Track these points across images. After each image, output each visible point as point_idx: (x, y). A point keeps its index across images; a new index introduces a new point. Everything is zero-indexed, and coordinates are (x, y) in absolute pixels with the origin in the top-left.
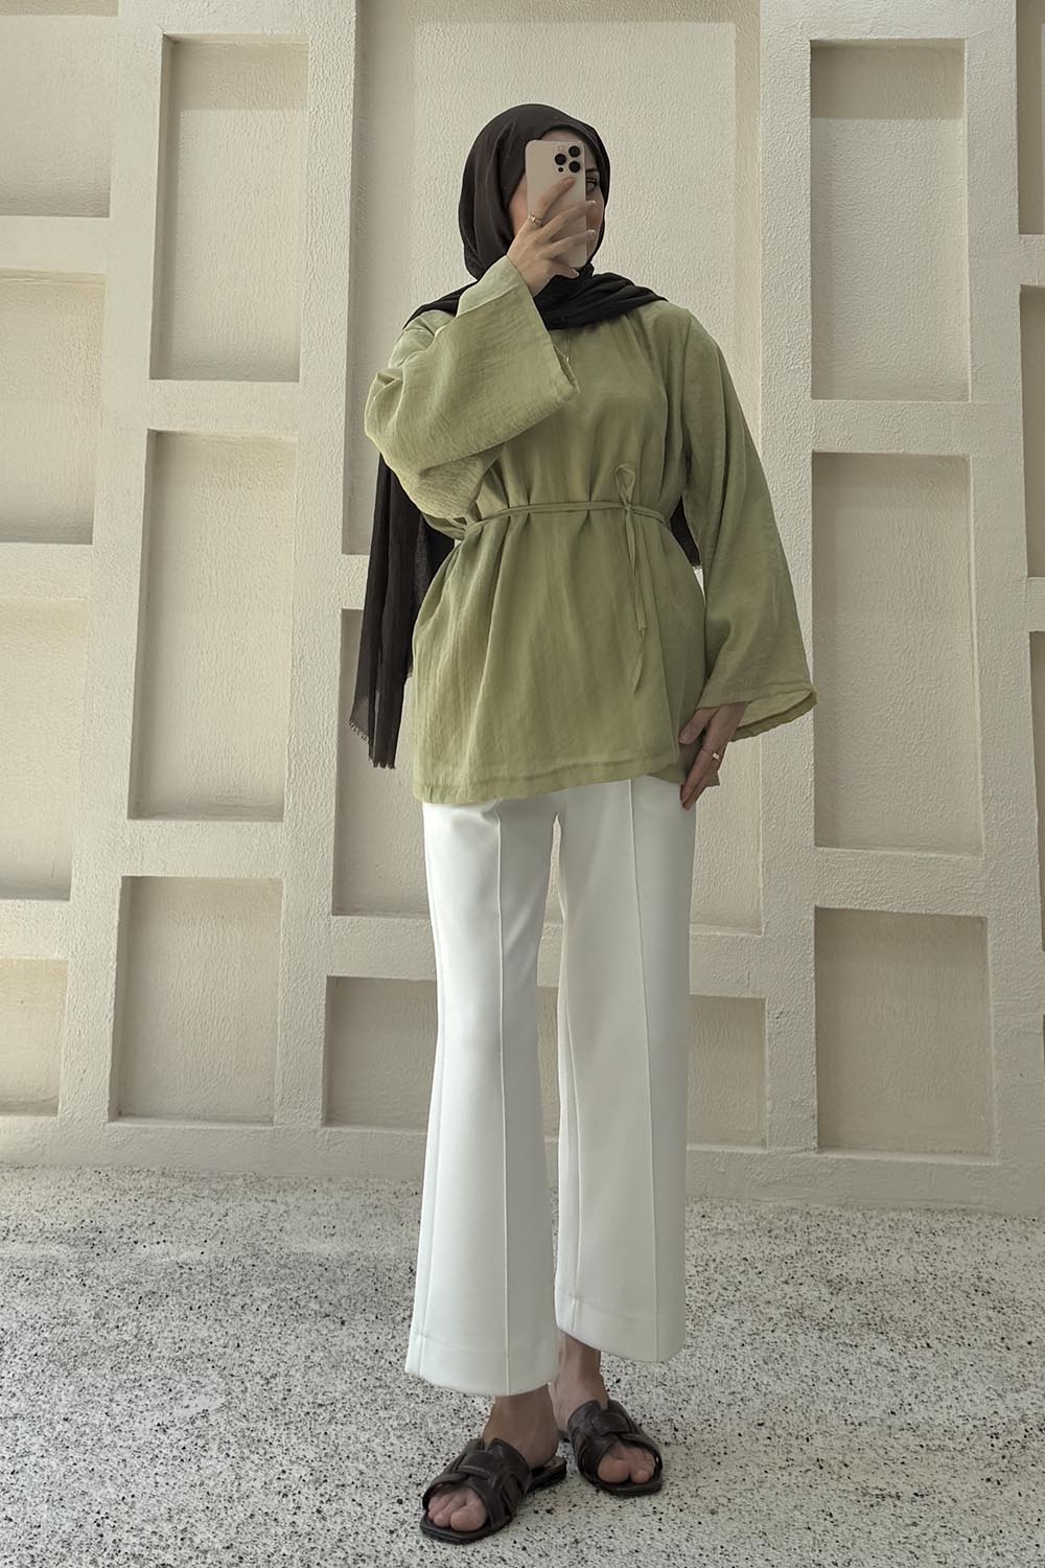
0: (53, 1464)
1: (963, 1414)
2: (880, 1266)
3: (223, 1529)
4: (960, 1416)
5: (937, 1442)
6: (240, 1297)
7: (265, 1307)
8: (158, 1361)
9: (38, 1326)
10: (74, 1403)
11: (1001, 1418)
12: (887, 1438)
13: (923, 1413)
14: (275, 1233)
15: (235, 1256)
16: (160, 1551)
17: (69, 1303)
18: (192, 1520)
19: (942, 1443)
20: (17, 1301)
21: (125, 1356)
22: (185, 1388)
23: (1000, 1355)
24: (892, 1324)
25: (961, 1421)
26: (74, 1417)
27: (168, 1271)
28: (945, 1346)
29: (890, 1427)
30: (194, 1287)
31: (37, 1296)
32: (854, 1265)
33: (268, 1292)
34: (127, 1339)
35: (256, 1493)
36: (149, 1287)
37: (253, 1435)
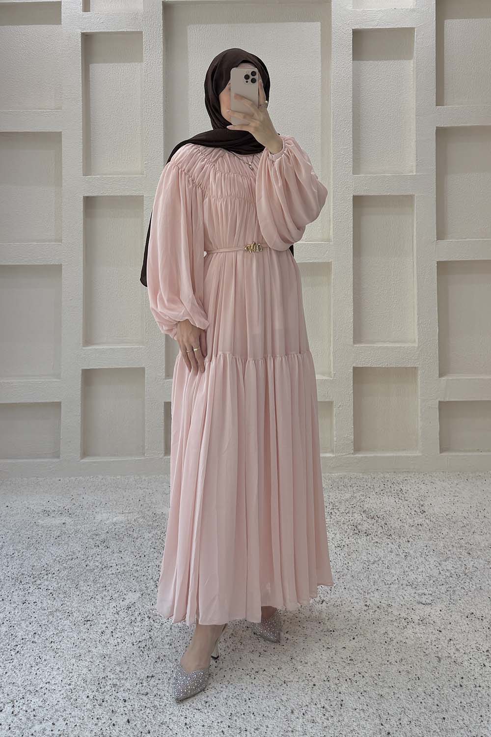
0: (75, 635)
1: (428, 575)
2: (382, 502)
3: (148, 666)
4: (427, 576)
5: (420, 591)
6: (139, 539)
7: (150, 542)
8: (111, 576)
9: (61, 560)
10: (80, 601)
11: (442, 576)
12: (402, 590)
13: (414, 576)
14: (150, 505)
15: (135, 517)
16: (124, 681)
17: (72, 547)
18: (135, 663)
19: (422, 592)
20: (51, 548)
21: (98, 574)
22: (123, 588)
23: (435, 543)
24: (392, 531)
25: (427, 579)
26: (81, 608)
27: (110, 528)
28: (414, 540)
29: (402, 585)
30: (121, 536)
31: (59, 545)
32: (372, 503)
33: (150, 535)
34: (97, 564)
35: (159, 644)
36: (103, 536)
37: (154, 611)
